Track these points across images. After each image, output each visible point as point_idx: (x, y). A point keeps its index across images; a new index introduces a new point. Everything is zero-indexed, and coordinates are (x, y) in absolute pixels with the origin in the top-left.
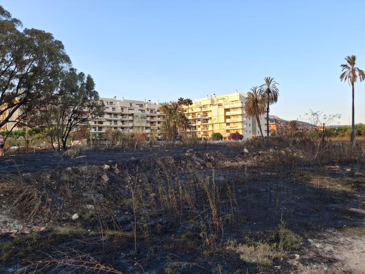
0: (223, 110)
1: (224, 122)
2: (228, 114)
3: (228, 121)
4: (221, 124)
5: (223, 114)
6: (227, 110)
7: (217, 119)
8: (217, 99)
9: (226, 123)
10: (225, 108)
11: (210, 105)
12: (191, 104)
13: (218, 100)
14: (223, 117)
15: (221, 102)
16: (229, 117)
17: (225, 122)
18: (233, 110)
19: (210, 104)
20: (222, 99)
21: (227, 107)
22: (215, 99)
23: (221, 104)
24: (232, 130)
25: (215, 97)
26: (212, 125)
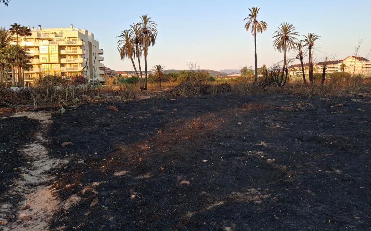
0: (57, 47)
1: (58, 63)
2: (63, 52)
3: (63, 61)
4: (53, 64)
5: (57, 52)
6: (61, 47)
7: (47, 58)
8: (44, 32)
9: (59, 65)
10: (60, 45)
11: (36, 39)
12: (30, 34)
13: (46, 33)
14: (57, 55)
15: (52, 36)
16: (64, 56)
17: (60, 62)
18: (69, 48)
19: (36, 37)
20: (53, 33)
21: (62, 44)
22: (41, 32)
23: (52, 39)
24: (69, 72)
25: (41, 29)
26: (39, 65)
